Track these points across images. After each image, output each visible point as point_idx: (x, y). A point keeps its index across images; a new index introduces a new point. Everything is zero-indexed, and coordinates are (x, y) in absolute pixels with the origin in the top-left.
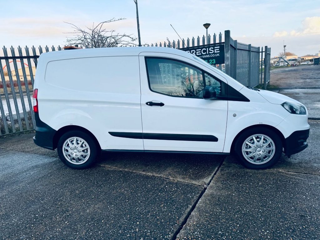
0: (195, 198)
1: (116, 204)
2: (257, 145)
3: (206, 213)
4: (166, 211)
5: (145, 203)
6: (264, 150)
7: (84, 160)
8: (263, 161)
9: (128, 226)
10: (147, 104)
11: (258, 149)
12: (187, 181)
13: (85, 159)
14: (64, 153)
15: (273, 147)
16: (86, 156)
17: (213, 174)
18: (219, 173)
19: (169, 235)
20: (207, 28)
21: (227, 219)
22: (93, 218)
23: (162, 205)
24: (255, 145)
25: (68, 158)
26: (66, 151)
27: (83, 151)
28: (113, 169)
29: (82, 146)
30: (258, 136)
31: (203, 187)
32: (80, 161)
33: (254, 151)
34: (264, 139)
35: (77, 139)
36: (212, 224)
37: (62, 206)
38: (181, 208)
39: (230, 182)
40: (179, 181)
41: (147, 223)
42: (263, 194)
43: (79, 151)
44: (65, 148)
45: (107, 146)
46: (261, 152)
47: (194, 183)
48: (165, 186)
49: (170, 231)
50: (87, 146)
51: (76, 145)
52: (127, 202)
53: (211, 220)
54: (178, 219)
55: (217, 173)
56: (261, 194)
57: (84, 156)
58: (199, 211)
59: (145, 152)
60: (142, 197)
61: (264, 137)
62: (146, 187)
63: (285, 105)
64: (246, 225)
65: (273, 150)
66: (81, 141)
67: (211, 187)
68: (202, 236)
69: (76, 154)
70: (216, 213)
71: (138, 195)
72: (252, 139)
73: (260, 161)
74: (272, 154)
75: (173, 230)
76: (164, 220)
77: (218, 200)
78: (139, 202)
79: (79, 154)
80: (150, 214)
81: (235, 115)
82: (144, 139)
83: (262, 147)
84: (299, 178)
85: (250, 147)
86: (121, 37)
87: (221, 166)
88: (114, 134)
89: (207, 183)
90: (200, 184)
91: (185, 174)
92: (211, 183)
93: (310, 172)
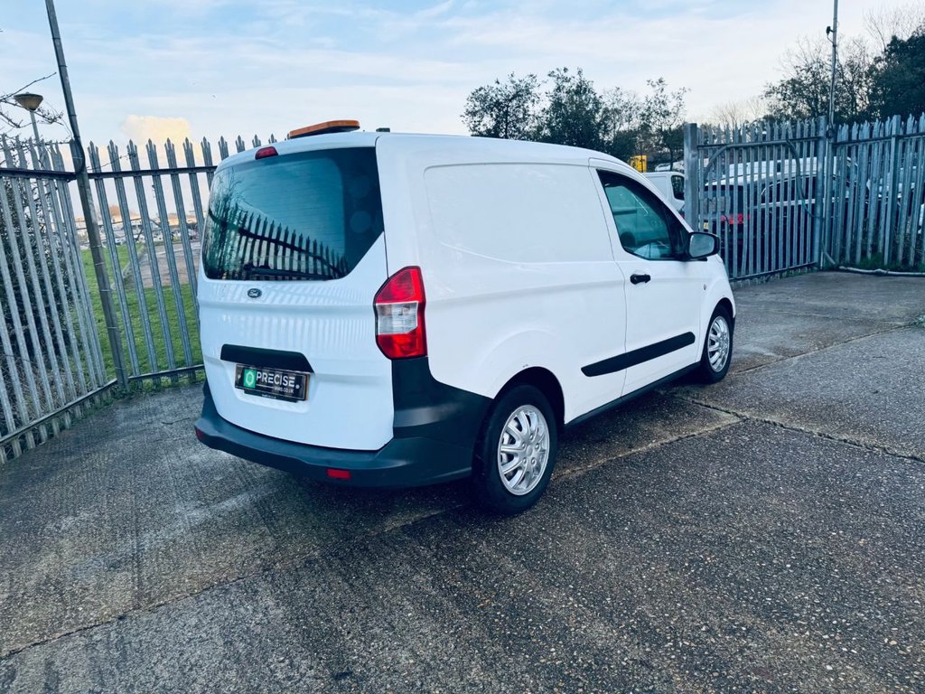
2: (718, 338)
7: (539, 473)
10: (632, 279)
11: (722, 343)
15: (728, 336)
17: (704, 407)
30: (719, 321)
34: (722, 324)
40: (711, 430)
43: (537, 446)
46: (724, 347)
65: (728, 342)
79: (537, 456)
81: (705, 288)
87: (677, 396)
88: (590, 371)
89: (737, 415)
90: (736, 420)
91: (685, 422)
92: (739, 413)
93: (755, 364)
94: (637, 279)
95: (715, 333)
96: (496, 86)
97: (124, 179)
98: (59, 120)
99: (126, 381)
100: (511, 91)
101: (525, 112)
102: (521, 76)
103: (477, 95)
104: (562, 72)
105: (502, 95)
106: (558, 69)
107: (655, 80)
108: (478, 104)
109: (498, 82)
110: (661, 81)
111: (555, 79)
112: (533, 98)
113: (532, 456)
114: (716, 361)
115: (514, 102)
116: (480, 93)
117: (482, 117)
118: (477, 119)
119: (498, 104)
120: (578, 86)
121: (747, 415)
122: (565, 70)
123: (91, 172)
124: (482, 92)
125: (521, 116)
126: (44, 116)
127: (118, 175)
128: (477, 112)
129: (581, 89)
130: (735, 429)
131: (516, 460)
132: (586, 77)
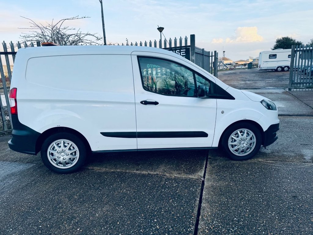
0: (199, 191)
1: (124, 204)
2: (241, 139)
3: (216, 203)
4: (177, 206)
5: (153, 201)
6: (248, 143)
7: (72, 164)
8: (246, 152)
9: (146, 224)
10: (142, 102)
11: (242, 142)
12: (184, 176)
13: (73, 162)
14: (49, 157)
15: (255, 140)
16: (74, 159)
17: (204, 168)
18: (209, 166)
19: (191, 227)
20: (161, 32)
21: (236, 207)
22: (107, 222)
23: (171, 201)
24: (239, 138)
25: (54, 163)
26: (51, 155)
27: (72, 154)
28: (104, 171)
29: (70, 149)
30: (241, 131)
31: (201, 180)
32: (67, 165)
33: (239, 144)
34: (247, 133)
35: (64, 141)
36: (225, 212)
37: (65, 213)
38: (190, 202)
39: (222, 173)
40: (176, 177)
41: (164, 219)
42: (255, 181)
43: (67, 154)
44: (50, 152)
45: (98, 148)
46: (245, 145)
47: (191, 177)
48: (165, 183)
49: (190, 223)
50: (75, 148)
51: (63, 148)
52: (135, 201)
53: (223, 209)
54: (192, 212)
55: (207, 167)
56: (254, 182)
57: (71, 159)
58: (208, 202)
59: (138, 150)
60: (148, 195)
61: (247, 131)
62: (147, 185)
63: (263, 102)
64: (254, 209)
65: (254, 142)
66: (68, 144)
67: (208, 179)
68: (221, 224)
69: (63, 157)
70: (225, 203)
71: (142, 194)
72: (237, 134)
73: (243, 153)
74: (253, 146)
75: (192, 223)
76: (179, 214)
77: (221, 190)
78: (147, 200)
79: (67, 158)
80: (163, 210)
81: (223, 112)
82: (138, 138)
83: (246, 140)
84: (278, 165)
85: (235, 141)
86: (84, 35)
88: (106, 134)
91: (179, 170)
93: (284, 159)
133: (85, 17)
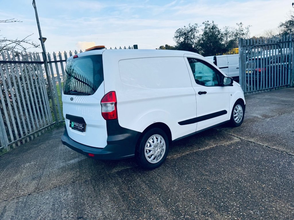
8: (240, 120)
33: (238, 115)
35: (156, 136)
40: (229, 143)
43: (160, 147)
47: (236, 141)
61: (240, 106)
74: (242, 114)
79: (160, 151)
81: (231, 95)
83: (240, 112)
87: (222, 131)
88: (181, 123)
89: (240, 139)
90: (239, 140)
91: (221, 140)
92: (241, 138)
93: (253, 120)
94: (200, 93)
95: (237, 110)
96: (184, 28)
97: (58, 63)
98: (39, 46)
99: (58, 122)
100: (189, 29)
101: (194, 36)
102: (192, 24)
103: (178, 31)
104: (207, 22)
105: (186, 31)
106: (206, 21)
107: (239, 23)
108: (178, 34)
109: (185, 27)
110: (241, 23)
111: (204, 24)
112: (196, 31)
113: (158, 151)
114: (237, 120)
115: (190, 33)
116: (179, 30)
117: (180, 38)
118: (178, 38)
119: (185, 33)
120: (212, 27)
121: (243, 138)
122: (208, 21)
123: (48, 61)
124: (180, 30)
125: (193, 37)
126: (34, 45)
127: (56, 62)
128: (178, 37)
129: (214, 28)
130: (237, 143)
131: (151, 152)
132: (215, 23)
133: (15, 21)
